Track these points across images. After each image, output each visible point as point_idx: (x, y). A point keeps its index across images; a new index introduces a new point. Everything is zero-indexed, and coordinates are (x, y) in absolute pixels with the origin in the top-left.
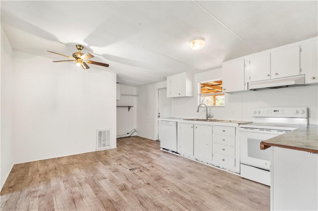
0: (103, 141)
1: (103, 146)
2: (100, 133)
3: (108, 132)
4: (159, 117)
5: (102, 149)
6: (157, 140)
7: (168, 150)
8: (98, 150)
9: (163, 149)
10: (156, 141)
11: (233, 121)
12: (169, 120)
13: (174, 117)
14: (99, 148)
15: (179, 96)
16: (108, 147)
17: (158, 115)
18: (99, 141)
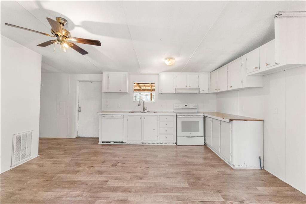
0: (23, 150)
1: (21, 158)
2: (19, 139)
3: (31, 135)
4: (80, 111)
5: (21, 162)
6: (76, 136)
7: (109, 142)
8: (15, 167)
9: (103, 142)
10: (76, 138)
11: (164, 112)
12: (114, 114)
13: (105, 110)
14: (17, 162)
15: (120, 92)
16: (29, 157)
17: (77, 109)
18: (16, 151)
